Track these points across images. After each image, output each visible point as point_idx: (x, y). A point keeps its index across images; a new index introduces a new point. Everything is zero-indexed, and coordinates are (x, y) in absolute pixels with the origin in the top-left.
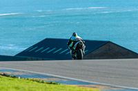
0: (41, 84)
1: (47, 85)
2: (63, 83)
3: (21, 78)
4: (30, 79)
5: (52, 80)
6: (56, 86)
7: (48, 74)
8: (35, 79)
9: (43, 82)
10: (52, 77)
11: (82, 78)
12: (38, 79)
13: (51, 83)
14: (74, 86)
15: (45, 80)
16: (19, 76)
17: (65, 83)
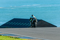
0: (12, 38)
1: (14, 39)
2: (21, 38)
3: (3, 36)
4: (7, 36)
5: (17, 37)
6: (18, 39)
7: (15, 34)
8: (9, 36)
9: (13, 38)
10: (17, 35)
11: (30, 36)
12: (11, 36)
13: (16, 38)
14: (26, 39)
15: (14, 36)
16: (2, 35)
17: (22, 38)
